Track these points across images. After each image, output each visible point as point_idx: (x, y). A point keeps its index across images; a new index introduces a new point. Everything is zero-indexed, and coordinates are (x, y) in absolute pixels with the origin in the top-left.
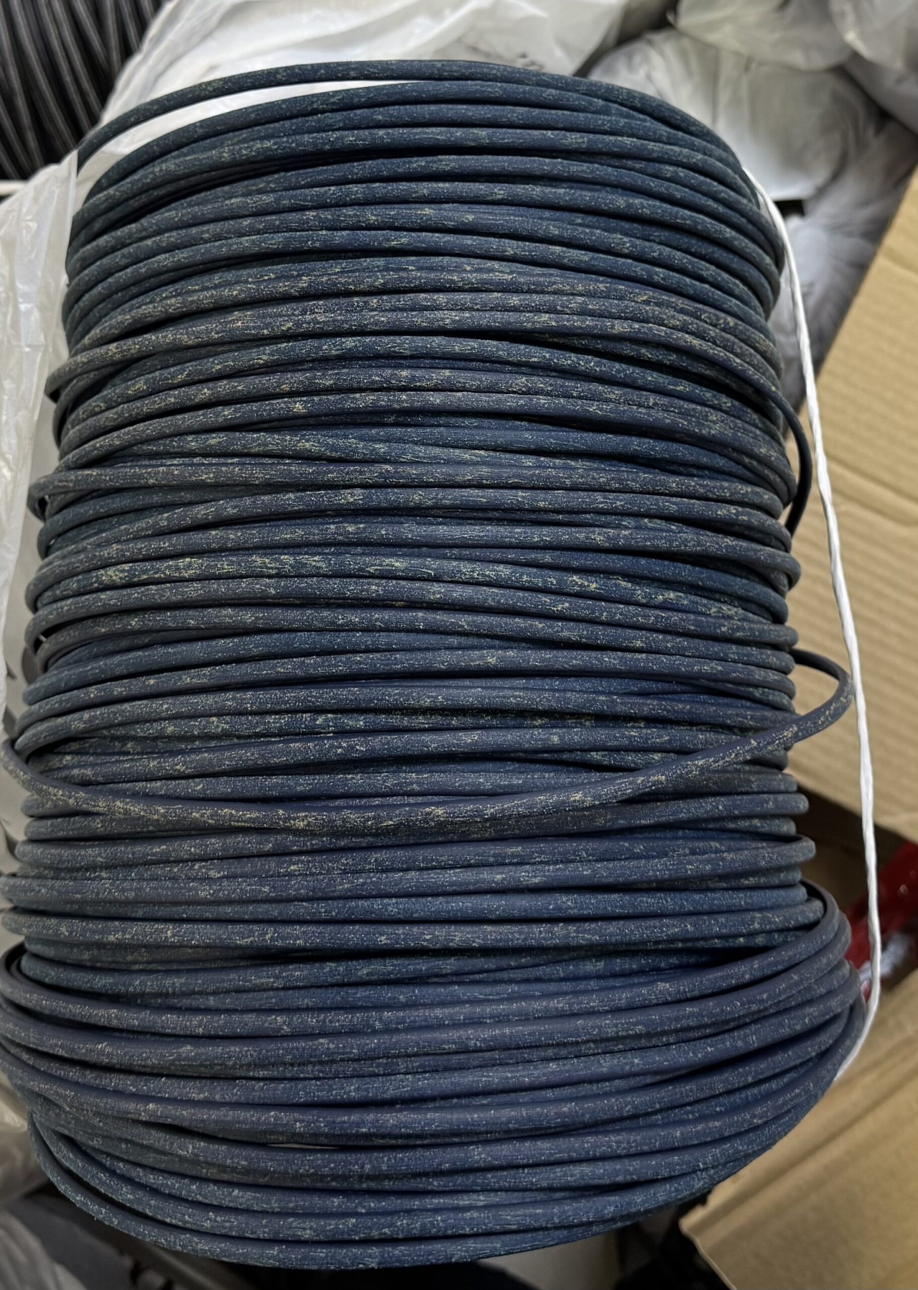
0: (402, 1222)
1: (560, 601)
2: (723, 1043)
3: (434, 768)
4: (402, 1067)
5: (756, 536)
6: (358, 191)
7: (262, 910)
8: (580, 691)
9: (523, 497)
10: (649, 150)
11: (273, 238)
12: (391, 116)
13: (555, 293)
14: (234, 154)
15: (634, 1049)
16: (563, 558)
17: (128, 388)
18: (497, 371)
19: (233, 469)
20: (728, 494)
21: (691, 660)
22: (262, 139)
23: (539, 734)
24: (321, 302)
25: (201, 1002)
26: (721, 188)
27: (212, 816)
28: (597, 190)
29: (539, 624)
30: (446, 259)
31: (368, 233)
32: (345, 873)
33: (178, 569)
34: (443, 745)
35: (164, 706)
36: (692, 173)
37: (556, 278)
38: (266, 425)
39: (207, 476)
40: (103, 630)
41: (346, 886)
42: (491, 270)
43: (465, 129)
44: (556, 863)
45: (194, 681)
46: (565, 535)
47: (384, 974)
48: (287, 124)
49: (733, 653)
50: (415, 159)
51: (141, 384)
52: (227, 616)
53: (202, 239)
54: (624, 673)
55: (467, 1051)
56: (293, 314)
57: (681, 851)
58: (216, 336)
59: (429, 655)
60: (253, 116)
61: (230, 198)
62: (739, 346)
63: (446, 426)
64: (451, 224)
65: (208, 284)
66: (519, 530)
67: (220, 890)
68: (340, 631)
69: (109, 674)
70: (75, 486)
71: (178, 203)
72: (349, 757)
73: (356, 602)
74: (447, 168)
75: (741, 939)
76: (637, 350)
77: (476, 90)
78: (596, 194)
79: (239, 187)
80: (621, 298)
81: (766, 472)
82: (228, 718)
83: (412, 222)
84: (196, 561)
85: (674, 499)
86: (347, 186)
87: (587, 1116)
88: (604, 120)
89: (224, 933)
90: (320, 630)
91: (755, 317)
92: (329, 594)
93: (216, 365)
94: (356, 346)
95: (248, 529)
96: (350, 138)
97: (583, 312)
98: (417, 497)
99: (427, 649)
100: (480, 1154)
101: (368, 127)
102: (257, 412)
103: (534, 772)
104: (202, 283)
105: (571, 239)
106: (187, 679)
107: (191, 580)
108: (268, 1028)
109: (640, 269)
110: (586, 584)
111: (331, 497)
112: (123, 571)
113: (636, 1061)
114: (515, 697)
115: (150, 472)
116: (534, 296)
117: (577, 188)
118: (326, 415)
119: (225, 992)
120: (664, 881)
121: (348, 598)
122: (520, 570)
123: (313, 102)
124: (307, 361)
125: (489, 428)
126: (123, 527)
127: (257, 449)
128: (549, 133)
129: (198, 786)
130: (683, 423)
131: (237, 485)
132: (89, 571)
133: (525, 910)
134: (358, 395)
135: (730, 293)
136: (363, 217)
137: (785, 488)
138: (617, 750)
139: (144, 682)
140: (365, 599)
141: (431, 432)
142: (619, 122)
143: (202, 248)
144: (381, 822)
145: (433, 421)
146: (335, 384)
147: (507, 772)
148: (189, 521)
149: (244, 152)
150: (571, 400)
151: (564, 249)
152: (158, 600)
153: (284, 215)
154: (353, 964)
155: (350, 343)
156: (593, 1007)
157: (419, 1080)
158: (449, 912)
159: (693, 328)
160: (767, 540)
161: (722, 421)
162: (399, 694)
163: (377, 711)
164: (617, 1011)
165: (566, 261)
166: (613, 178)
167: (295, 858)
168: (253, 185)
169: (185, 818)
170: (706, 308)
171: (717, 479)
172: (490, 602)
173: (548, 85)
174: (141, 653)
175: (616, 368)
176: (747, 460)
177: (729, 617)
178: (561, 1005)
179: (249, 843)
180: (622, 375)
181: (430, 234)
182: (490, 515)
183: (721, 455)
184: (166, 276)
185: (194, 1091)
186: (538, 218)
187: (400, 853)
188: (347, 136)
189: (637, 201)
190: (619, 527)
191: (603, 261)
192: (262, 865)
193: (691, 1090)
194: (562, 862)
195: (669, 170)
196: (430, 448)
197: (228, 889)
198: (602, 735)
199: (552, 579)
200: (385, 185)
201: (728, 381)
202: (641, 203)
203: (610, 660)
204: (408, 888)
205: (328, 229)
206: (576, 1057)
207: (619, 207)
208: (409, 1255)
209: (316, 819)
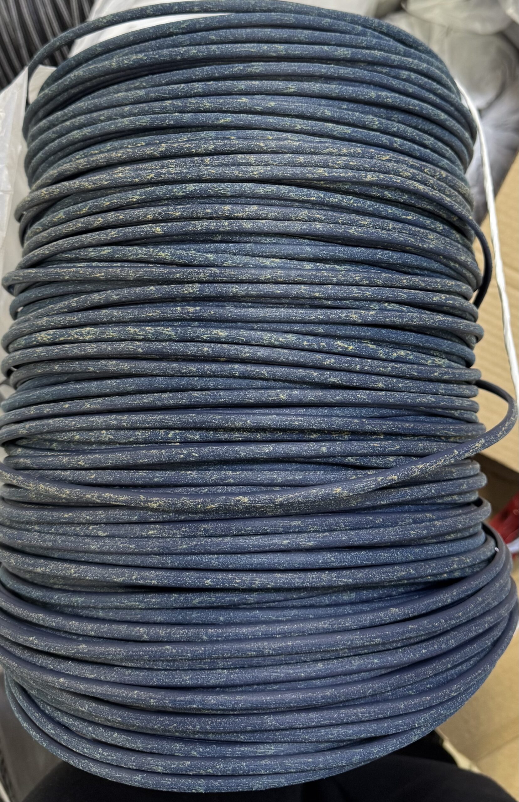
0: (220, 766)
1: (329, 358)
2: (433, 646)
3: (244, 467)
4: (221, 665)
5: (457, 313)
6: (198, 87)
7: (130, 560)
8: (342, 416)
9: (305, 290)
10: (391, 60)
11: (143, 119)
12: (221, 36)
13: (328, 154)
14: (119, 63)
15: (374, 652)
16: (331, 329)
17: (54, 217)
18: (288, 206)
19: (117, 270)
20: (440, 287)
21: (414, 395)
22: (137, 53)
23: (314, 446)
24: (173, 161)
25: (93, 613)
26: (438, 86)
27: (98, 497)
28: (357, 86)
29: (314, 373)
30: (256, 132)
31: (205, 114)
32: (184, 537)
33: (82, 335)
34: (249, 454)
35: (73, 422)
36: (420, 76)
37: (329, 145)
38: (139, 242)
39: (100, 274)
40: (40, 371)
41: (184, 546)
42: (286, 139)
43: (270, 45)
44: (324, 531)
45: (93, 406)
46: (332, 314)
47: (210, 603)
48: (153, 43)
49: (442, 389)
50: (237, 65)
51: (61, 215)
52: (113, 365)
53: (100, 120)
54: (371, 404)
55: (263, 656)
56: (155, 169)
57: (407, 521)
58: (106, 183)
59: (242, 393)
60: (132, 38)
61: (118, 93)
62: (449, 190)
63: (255, 243)
64: (259, 108)
65: (103, 150)
66: (302, 312)
67: (104, 545)
68: (183, 376)
69: (42, 400)
70: (23, 279)
71: (86, 98)
72: (188, 460)
73: (194, 358)
74: (258, 71)
75: (445, 575)
76: (381, 192)
77: (277, 19)
78: (356, 89)
79: (123, 86)
80: (372, 158)
81: (464, 271)
82: (112, 432)
83: (234, 107)
84: (93, 330)
85: (405, 290)
86: (192, 84)
87: (343, 697)
88: (362, 40)
89: (106, 573)
90: (171, 376)
91: (458, 172)
92: (177, 353)
93: (105, 202)
94: (195, 189)
95: (126, 309)
96: (194, 51)
97: (346, 167)
98: (235, 289)
99: (241, 389)
100: (271, 721)
101: (206, 44)
102: (132, 233)
103: (310, 470)
104: (100, 148)
105: (339, 118)
106: (88, 405)
107: (90, 342)
108: (134, 635)
109: (384, 139)
110: (346, 346)
111: (178, 289)
112: (49, 335)
113: (376, 661)
114: (298, 421)
115: (66, 272)
116: (314, 156)
117: (344, 85)
118: (177, 235)
119: (109, 609)
120: (395, 542)
121: (189, 355)
122: (301, 337)
123: (169, 28)
124: (164, 200)
125: (283, 244)
126: (50, 306)
127: (132, 257)
128: (326, 48)
129: (92, 476)
130: (411, 240)
131: (119, 280)
132: (31, 333)
133: (303, 564)
134: (197, 222)
135: (443, 155)
136: (202, 104)
137: (475, 281)
138: (365, 455)
139: (62, 406)
140: (200, 356)
141: (244, 246)
142: (372, 41)
143: (99, 126)
144: (207, 506)
145: (246, 239)
146: (181, 214)
147: (292, 470)
148: (89, 303)
149: (126, 62)
150: (337, 225)
151: (335, 125)
152: (70, 354)
153: (151, 103)
154: (190, 595)
155: (191, 187)
156: (347, 626)
157: (232, 674)
158: (252, 565)
159: (419, 177)
160: (464, 315)
161: (437, 239)
162: (222, 419)
163: (208, 429)
164: (363, 628)
165: (335, 133)
166: (367, 78)
167: (152, 526)
168: (132, 84)
169: (82, 497)
170: (428, 165)
171: (432, 276)
172: (282, 359)
173: (326, 16)
174: (60, 387)
175: (368, 204)
176: (452, 264)
177: (439, 366)
178: (327, 625)
179: (122, 515)
180: (372, 209)
181: (246, 115)
182: (283, 301)
183: (435, 261)
184: (79, 144)
185: (88, 672)
186: (318, 105)
187: (220, 524)
188: (191, 50)
189: (384, 94)
190: (368, 309)
191: (360, 133)
192: (131, 529)
193: (411, 677)
194: (328, 531)
195: (405, 74)
196: (244, 257)
197: (108, 545)
198: (355, 446)
199: (323, 344)
200: (216, 82)
201: (441, 213)
202: (386, 95)
203: (361, 396)
204: (225, 548)
205: (179, 112)
206: (336, 658)
207: (371, 97)
208: (225, 786)
209: (165, 502)
